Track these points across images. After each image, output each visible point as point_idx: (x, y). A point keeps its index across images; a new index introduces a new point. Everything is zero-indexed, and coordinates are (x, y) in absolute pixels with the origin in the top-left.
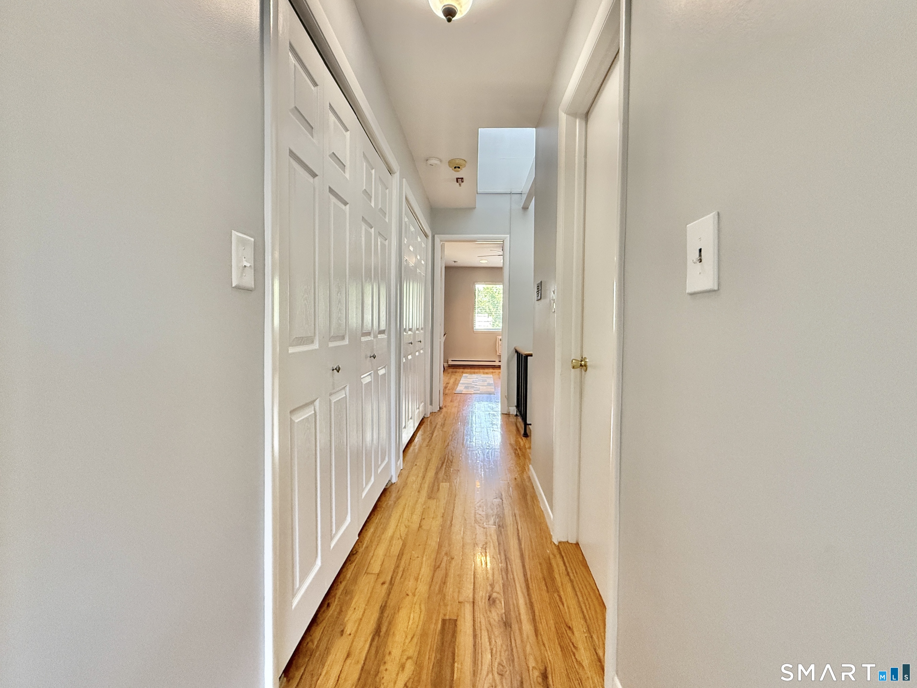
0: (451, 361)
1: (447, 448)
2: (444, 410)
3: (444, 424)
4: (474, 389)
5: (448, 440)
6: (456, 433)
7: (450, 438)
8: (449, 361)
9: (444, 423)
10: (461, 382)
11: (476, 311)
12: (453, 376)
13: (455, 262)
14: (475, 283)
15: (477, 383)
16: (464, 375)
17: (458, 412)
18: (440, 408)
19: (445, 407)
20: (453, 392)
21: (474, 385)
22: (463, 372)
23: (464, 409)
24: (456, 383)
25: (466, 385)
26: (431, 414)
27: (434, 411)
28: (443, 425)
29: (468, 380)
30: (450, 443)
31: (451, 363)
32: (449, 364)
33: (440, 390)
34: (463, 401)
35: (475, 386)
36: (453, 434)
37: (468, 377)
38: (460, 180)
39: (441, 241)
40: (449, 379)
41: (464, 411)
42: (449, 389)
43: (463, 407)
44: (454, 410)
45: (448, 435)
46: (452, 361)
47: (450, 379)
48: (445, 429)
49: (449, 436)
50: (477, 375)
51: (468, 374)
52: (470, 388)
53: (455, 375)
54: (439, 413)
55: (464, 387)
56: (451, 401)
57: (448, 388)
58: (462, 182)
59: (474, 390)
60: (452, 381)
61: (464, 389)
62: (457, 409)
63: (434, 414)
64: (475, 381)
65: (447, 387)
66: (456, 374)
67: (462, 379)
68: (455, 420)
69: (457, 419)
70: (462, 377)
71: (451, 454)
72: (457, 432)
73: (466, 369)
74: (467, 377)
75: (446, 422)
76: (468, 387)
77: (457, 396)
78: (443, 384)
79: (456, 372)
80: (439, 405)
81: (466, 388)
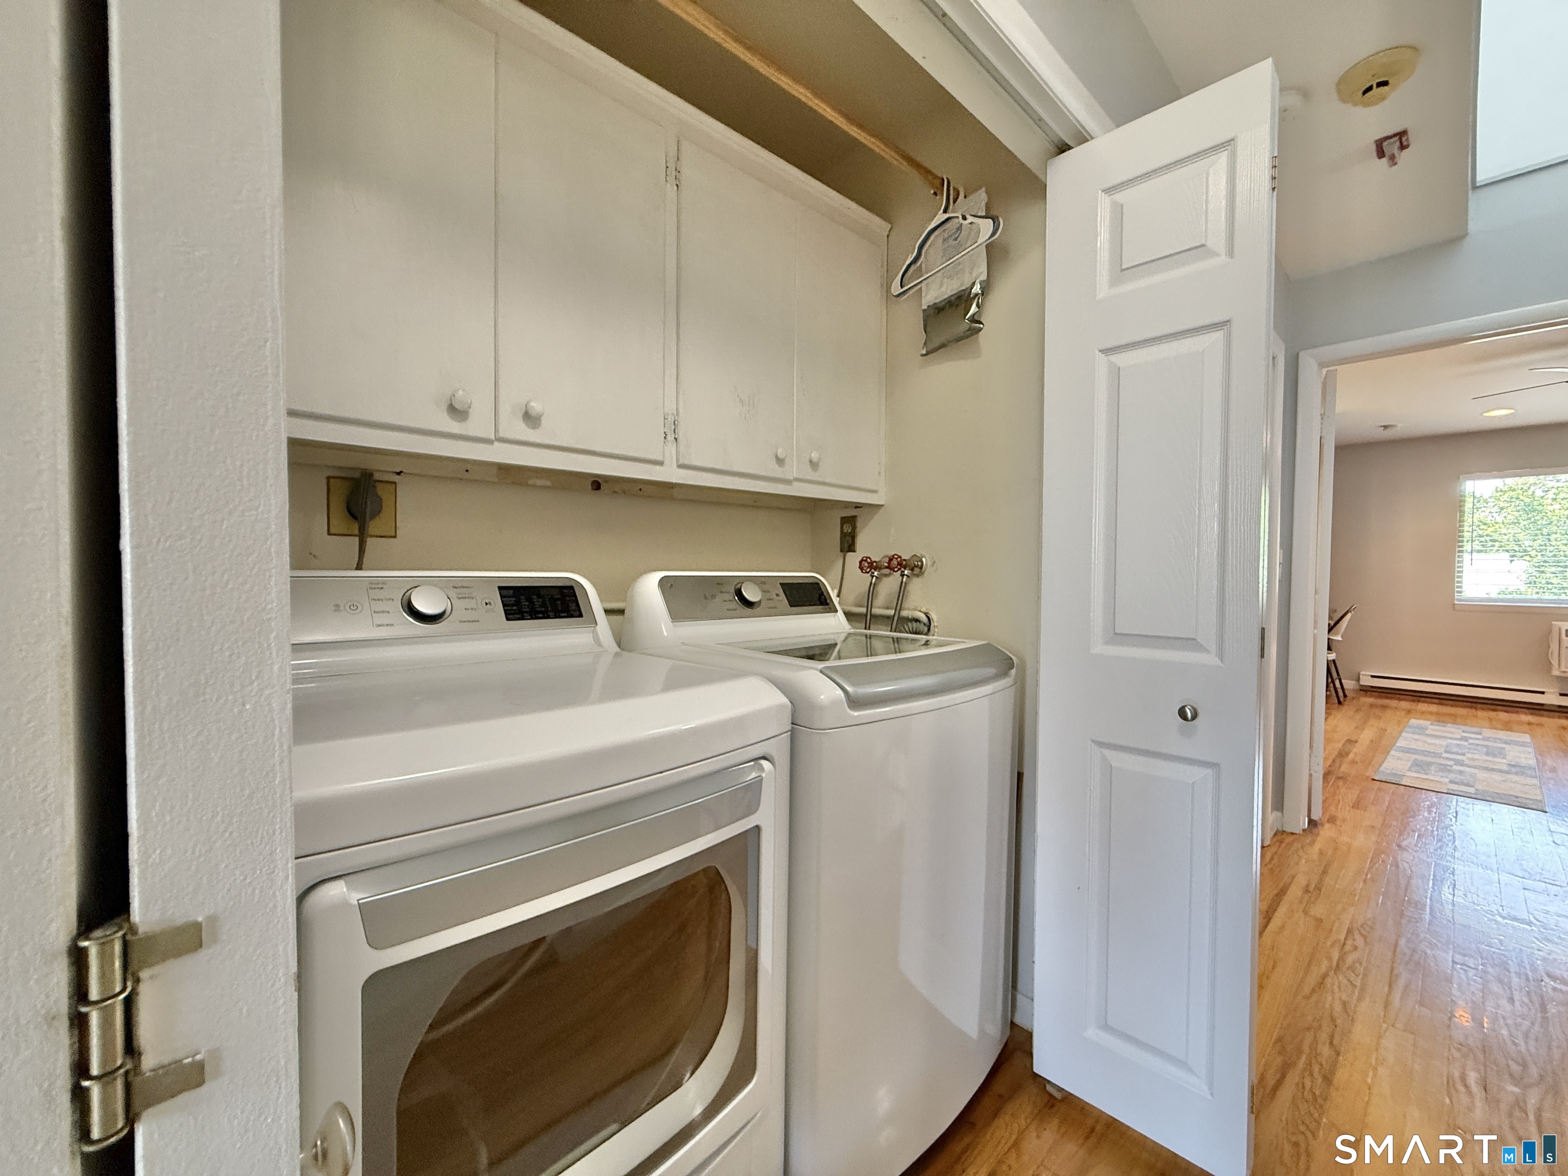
0: (1370, 678)
1: (1315, 997)
2: (1326, 832)
3: (1318, 888)
4: (1452, 776)
5: (1325, 964)
6: (1360, 941)
7: (1335, 956)
8: (1361, 676)
9: (1321, 881)
10: (1401, 743)
11: (1467, 547)
12: (1373, 722)
13: (1385, 427)
14: (1461, 476)
15: (1464, 754)
16: (1413, 721)
17: (1378, 853)
18: (1311, 822)
19: (1332, 820)
20: (1368, 774)
21: (1451, 763)
22: (1409, 712)
23: (1404, 844)
24: (1380, 747)
25: (1419, 758)
26: (1279, 837)
27: (1289, 830)
28: (1313, 891)
29: (1429, 740)
30: (1329, 980)
31: (1366, 681)
32: (1362, 683)
33: (1311, 775)
34: (1403, 814)
35: (1455, 767)
36: (1349, 942)
37: (1427, 732)
38: (1392, 147)
39: (1322, 365)
40: (1357, 728)
41: (1405, 854)
42: (1354, 762)
43: (1401, 834)
44: (1363, 841)
45: (1329, 943)
46: (1372, 676)
47: (1360, 728)
48: (1318, 910)
49: (1332, 946)
50: (1464, 728)
51: (1429, 723)
52: (1433, 768)
53: (1379, 718)
54: (1308, 840)
55: (1409, 764)
56: (1356, 805)
57: (1351, 756)
58: (1403, 147)
59: (1451, 782)
60: (1367, 736)
61: (1409, 770)
62: (1374, 838)
63: (1289, 839)
64: (1455, 750)
65: (1347, 754)
66: (1389, 713)
67: (1403, 734)
68: (1365, 881)
69: (1373, 880)
70: (1407, 729)
71: (1332, 1037)
72: (1365, 937)
73: (1423, 702)
74: (1427, 729)
75: (1328, 880)
76: (1430, 764)
77: (1379, 789)
78: (1325, 759)
79: (1384, 707)
80: (1309, 816)
81: (1418, 766)
